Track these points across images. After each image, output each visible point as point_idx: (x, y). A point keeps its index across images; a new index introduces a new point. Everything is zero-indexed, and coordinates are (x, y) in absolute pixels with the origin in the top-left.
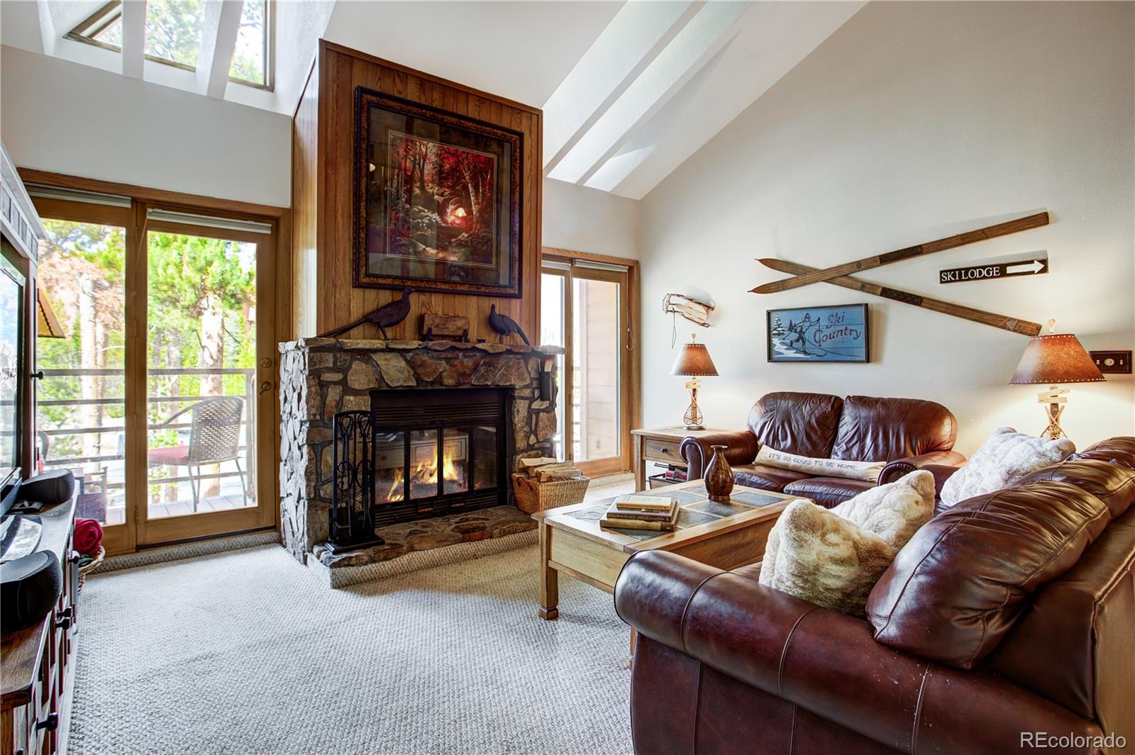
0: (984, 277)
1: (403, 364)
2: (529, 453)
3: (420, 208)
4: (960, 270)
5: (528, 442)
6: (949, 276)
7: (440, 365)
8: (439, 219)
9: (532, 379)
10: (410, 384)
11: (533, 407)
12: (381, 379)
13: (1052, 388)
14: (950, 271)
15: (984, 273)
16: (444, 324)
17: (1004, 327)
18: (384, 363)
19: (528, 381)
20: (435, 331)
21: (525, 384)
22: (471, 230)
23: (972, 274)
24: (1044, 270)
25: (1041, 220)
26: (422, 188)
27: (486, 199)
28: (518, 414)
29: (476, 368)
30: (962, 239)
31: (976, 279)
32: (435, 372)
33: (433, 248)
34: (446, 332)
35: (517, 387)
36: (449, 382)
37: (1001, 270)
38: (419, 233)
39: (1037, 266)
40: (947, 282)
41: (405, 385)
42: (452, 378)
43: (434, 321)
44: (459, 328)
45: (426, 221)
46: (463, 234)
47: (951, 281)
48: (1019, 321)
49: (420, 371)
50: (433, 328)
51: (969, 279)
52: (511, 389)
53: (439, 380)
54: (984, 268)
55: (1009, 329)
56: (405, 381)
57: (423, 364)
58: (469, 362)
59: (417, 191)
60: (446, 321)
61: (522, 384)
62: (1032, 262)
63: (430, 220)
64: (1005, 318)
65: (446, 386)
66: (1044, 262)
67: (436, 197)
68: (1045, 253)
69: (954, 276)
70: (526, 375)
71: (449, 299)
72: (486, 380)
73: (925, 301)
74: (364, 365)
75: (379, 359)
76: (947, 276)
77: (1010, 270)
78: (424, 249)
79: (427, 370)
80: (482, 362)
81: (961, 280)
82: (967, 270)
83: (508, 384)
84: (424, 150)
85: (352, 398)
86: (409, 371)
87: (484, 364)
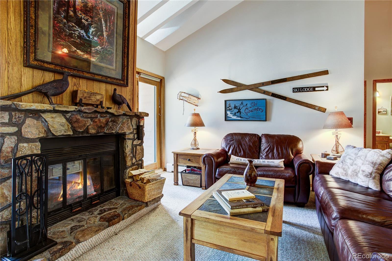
0: (308, 91)
1: (64, 120)
2: (133, 167)
3: (74, 24)
4: (300, 88)
5: (132, 162)
6: (296, 90)
7: (88, 121)
8: (84, 34)
9: (134, 129)
10: (69, 133)
11: (134, 144)
12: (48, 131)
13: (336, 130)
14: (296, 88)
15: (308, 89)
16: (89, 97)
17: (315, 109)
18: (51, 119)
19: (132, 130)
20: (84, 101)
21: (131, 132)
22: (103, 46)
23: (304, 90)
24: (327, 90)
25: (326, 73)
26: (75, 12)
27: (111, 30)
28: (127, 147)
29: (107, 124)
30: (301, 77)
31: (305, 91)
32: (84, 126)
33: (81, 51)
34: (90, 102)
35: (127, 133)
36: (92, 131)
37: (314, 89)
38: (72, 40)
39: (325, 88)
40: (295, 92)
41: (65, 134)
42: (94, 129)
43: (83, 95)
44: (98, 100)
45: (77, 34)
46: (99, 47)
47: (297, 92)
48: (319, 107)
49: (75, 125)
50: (83, 99)
51: (303, 92)
52: (124, 134)
53: (87, 131)
54: (308, 88)
55: (316, 110)
56: (65, 132)
57: (77, 121)
58: (103, 120)
59: (72, 13)
60: (91, 95)
61: (129, 132)
62: (323, 87)
63: (79, 33)
64: (315, 106)
65: (91, 134)
66: (327, 87)
67: (83, 21)
68: (327, 84)
69: (298, 90)
70: (131, 127)
71: (90, 83)
72: (112, 130)
73: (288, 99)
74: (35, 121)
75: (47, 117)
76: (295, 90)
77: (316, 89)
78: (76, 51)
79: (80, 125)
80: (110, 120)
81: (300, 92)
82: (302, 88)
83: (123, 132)
85: (25, 145)
86: (68, 125)
87: (111, 121)
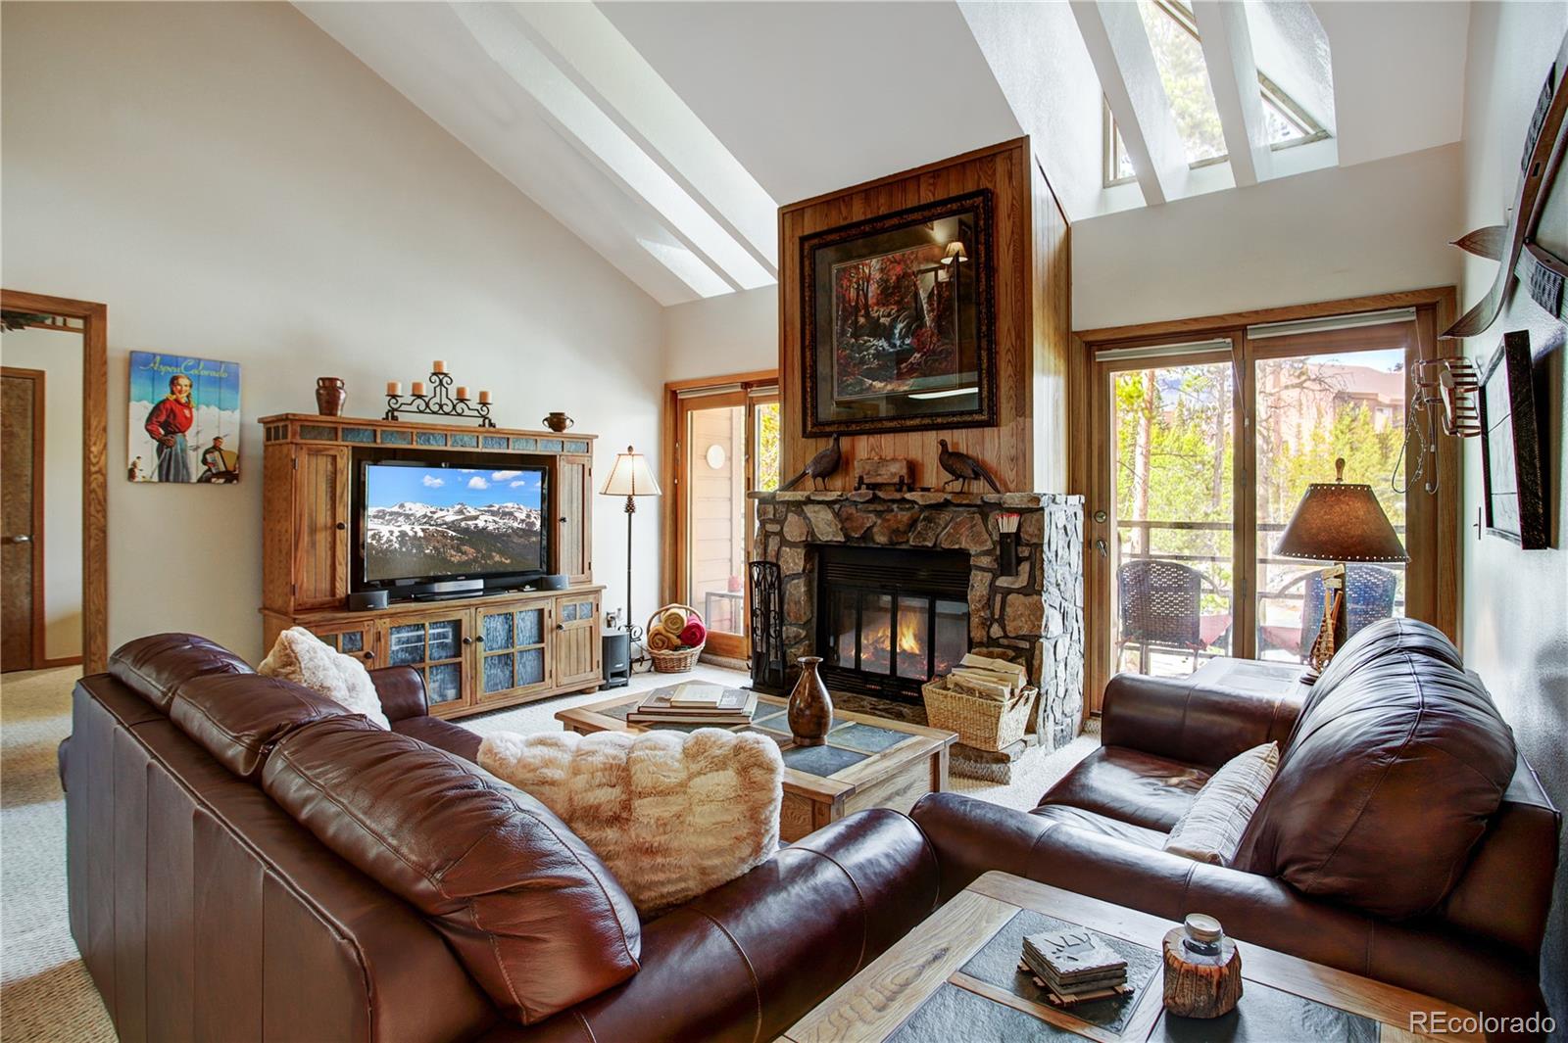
1: (830, 516)
2: (991, 649)
3: (866, 338)
5: (988, 632)
7: (868, 518)
8: (886, 345)
9: (994, 543)
10: (839, 539)
11: (997, 584)
12: (811, 533)
16: (876, 471)
18: (813, 514)
19: (989, 545)
21: (986, 548)
22: (925, 347)
26: (867, 315)
27: (943, 301)
28: (972, 590)
29: (913, 523)
32: (862, 527)
33: (881, 382)
35: (972, 553)
36: (881, 539)
38: (865, 367)
41: (835, 539)
42: (883, 534)
43: (864, 468)
44: (894, 475)
45: (872, 351)
46: (916, 355)
49: (847, 525)
50: (865, 477)
52: (963, 555)
53: (868, 535)
56: (834, 536)
57: (849, 518)
58: (904, 516)
59: (862, 320)
60: (878, 467)
61: (979, 549)
63: (876, 349)
65: (878, 544)
67: (882, 320)
70: (986, 536)
71: (901, 438)
72: (925, 540)
74: (797, 517)
75: (809, 510)
78: (871, 385)
79: (855, 524)
80: (922, 517)
83: (957, 547)
84: (867, 271)
85: (788, 549)
86: (836, 525)
87: (924, 519)
